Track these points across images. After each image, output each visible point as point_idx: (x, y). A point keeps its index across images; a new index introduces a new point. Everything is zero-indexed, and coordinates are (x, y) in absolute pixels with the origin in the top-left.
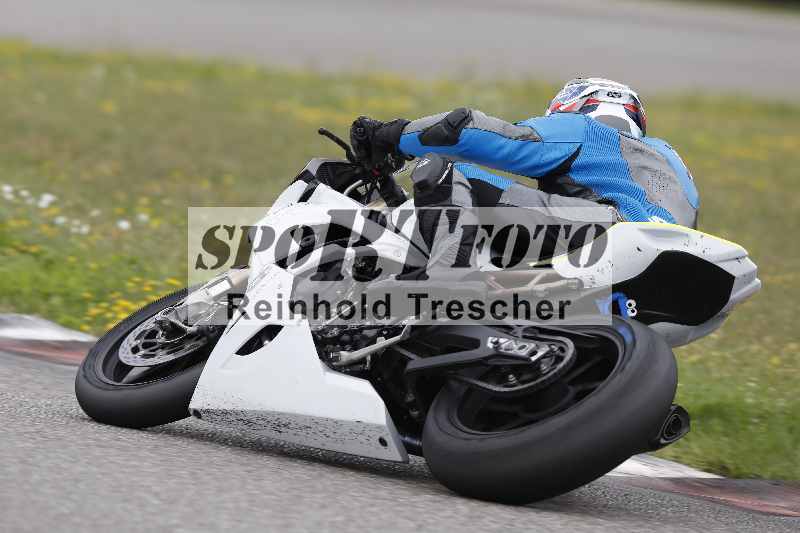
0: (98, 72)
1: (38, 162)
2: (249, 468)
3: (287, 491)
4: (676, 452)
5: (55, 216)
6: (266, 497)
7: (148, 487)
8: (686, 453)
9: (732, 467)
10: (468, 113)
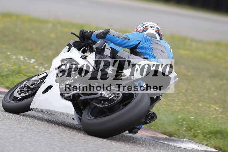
0: (50, 25)
1: (31, 50)
2: (85, 140)
3: (95, 148)
4: (207, 143)
5: (35, 66)
6: (89, 149)
7: (56, 144)
8: (210, 144)
9: (222, 148)
10: (109, 30)
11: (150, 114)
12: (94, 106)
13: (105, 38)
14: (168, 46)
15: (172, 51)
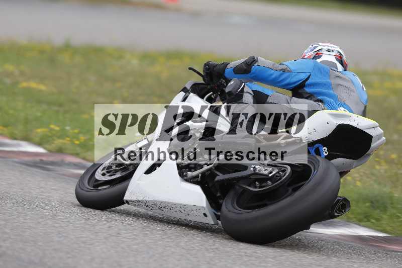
10: (256, 58)
11: (339, 200)
12: (242, 190)
13: (249, 72)
14: (358, 80)
15: (365, 89)
